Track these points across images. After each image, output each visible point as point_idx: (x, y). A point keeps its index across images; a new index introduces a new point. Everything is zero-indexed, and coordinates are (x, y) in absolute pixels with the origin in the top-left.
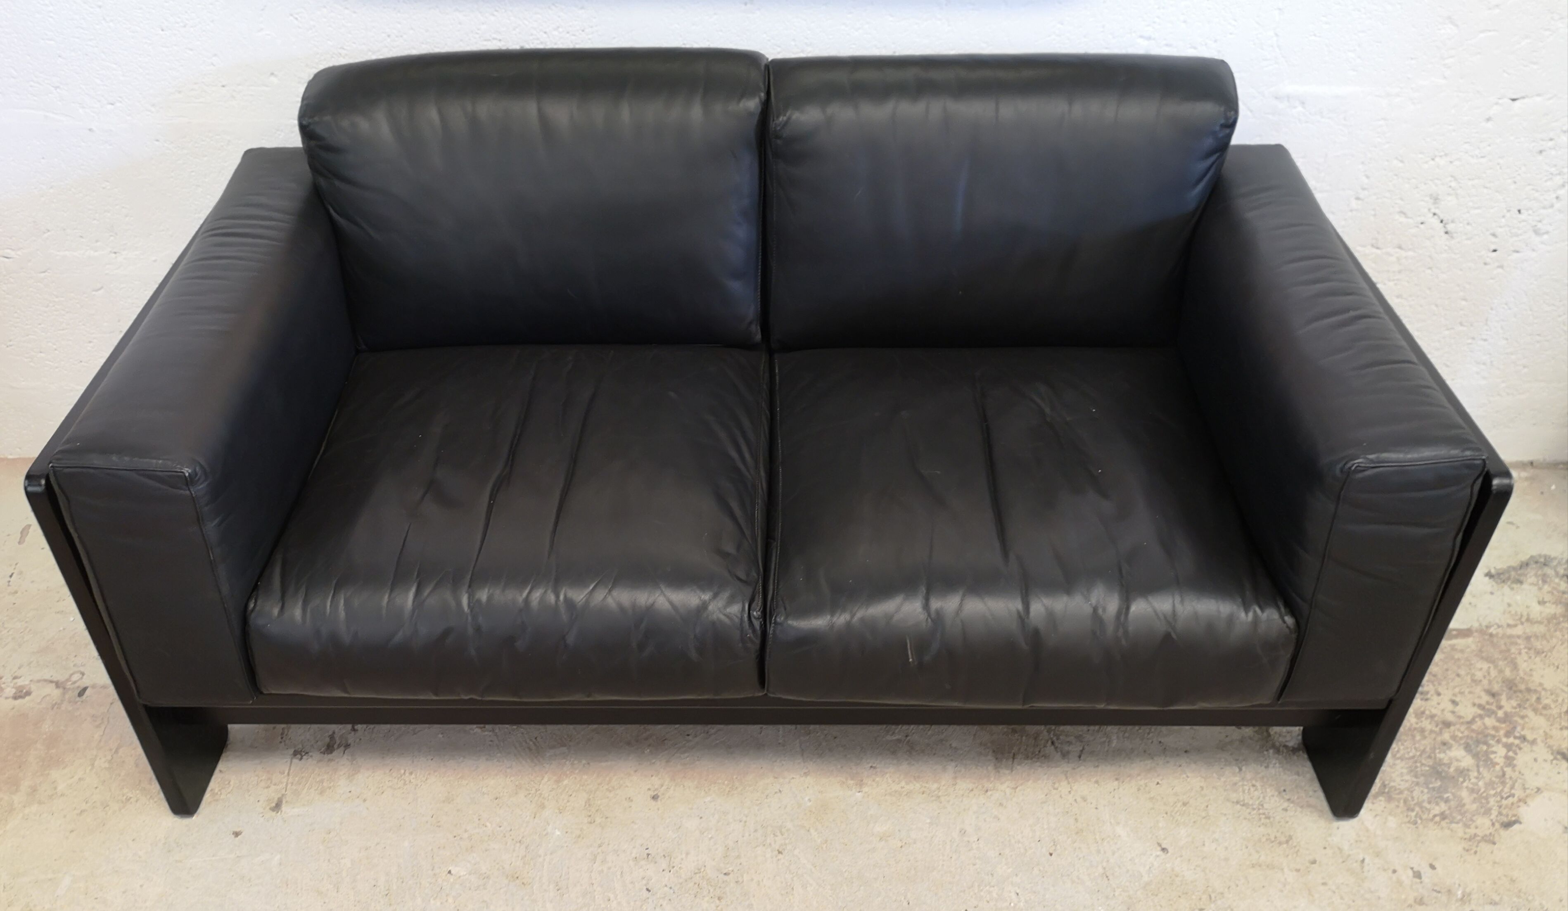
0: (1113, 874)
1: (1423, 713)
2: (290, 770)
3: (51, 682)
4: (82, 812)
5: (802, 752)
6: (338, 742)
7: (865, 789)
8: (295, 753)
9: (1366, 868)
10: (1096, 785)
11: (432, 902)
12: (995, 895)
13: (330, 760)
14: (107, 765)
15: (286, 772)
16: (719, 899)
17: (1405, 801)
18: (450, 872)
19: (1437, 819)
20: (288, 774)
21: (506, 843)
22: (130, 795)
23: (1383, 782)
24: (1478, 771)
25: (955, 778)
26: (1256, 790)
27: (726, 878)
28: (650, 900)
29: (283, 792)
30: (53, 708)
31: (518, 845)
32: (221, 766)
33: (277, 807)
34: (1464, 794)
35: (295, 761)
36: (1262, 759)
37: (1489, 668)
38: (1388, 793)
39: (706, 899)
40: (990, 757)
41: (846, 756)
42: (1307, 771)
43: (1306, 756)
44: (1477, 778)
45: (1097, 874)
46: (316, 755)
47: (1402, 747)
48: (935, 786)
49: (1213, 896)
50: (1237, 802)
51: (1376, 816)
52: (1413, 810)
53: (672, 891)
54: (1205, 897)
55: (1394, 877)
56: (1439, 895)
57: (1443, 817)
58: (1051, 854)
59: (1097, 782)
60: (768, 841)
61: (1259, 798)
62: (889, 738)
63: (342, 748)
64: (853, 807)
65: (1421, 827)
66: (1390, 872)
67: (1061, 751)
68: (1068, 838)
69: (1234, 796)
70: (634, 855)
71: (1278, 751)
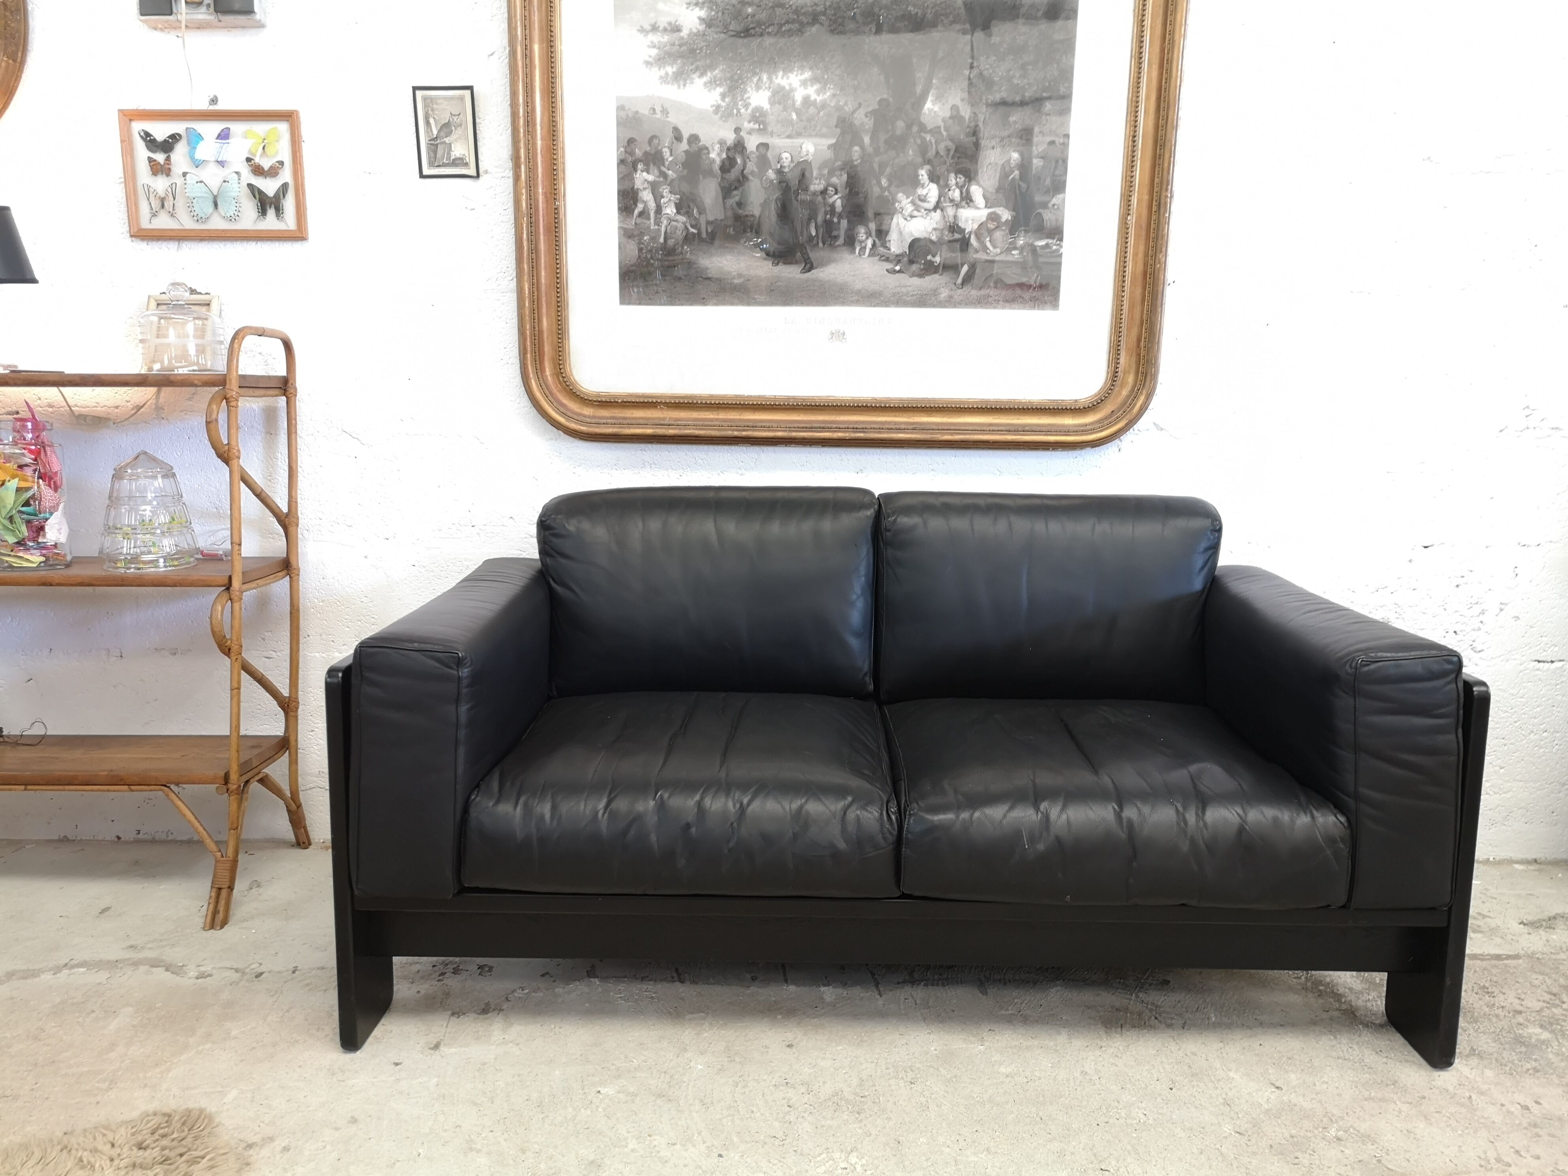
0: (1233, 1103)
1: (1494, 1005)
2: (448, 1024)
3: (232, 969)
4: (253, 1048)
5: (925, 1019)
6: (493, 1007)
7: (987, 1044)
8: (453, 1014)
9: (1474, 1103)
10: (1203, 1045)
11: (582, 1110)
12: (1123, 1115)
13: (486, 1018)
14: (278, 1020)
15: (445, 1025)
16: (858, 1113)
17: (1497, 1060)
18: (599, 1092)
19: (1531, 1071)
20: (447, 1027)
21: (652, 1073)
22: (298, 1038)
23: (1472, 1048)
24: (1559, 1042)
25: (1070, 1039)
26: (1354, 1050)
27: (863, 1099)
28: (792, 1113)
29: (442, 1038)
30: (231, 985)
31: (663, 1074)
32: (383, 1021)
33: (436, 1047)
34: (1551, 1056)
35: (453, 1018)
36: (1354, 1031)
37: (1544, 978)
38: (1478, 1054)
39: (846, 1113)
40: (1099, 1026)
41: (965, 1023)
42: (1399, 1040)
43: (1394, 1030)
44: (1558, 1046)
45: (1218, 1103)
46: (472, 1015)
47: (1481, 1026)
48: (1052, 1043)
49: (1333, 1119)
50: (1338, 1058)
51: (1472, 1069)
52: (1506, 1065)
53: (812, 1108)
54: (1325, 1120)
55: (1504, 1109)
56: (1552, 1122)
57: (1536, 1070)
58: (1171, 1089)
59: (1203, 1043)
60: (900, 1076)
61: (1358, 1056)
62: (1003, 1012)
63: (497, 1012)
64: (977, 1055)
65: (1518, 1077)
66: (1499, 1106)
67: (1165, 1024)
68: (1185, 1078)
69: (1334, 1054)
70: (773, 1083)
71: (1366, 1025)
